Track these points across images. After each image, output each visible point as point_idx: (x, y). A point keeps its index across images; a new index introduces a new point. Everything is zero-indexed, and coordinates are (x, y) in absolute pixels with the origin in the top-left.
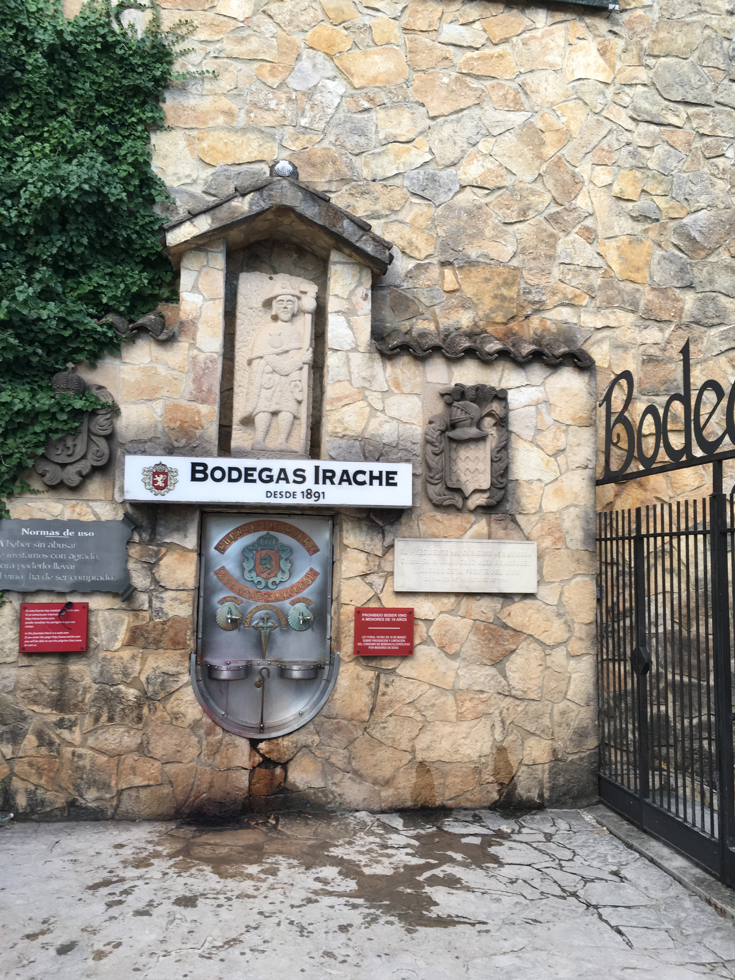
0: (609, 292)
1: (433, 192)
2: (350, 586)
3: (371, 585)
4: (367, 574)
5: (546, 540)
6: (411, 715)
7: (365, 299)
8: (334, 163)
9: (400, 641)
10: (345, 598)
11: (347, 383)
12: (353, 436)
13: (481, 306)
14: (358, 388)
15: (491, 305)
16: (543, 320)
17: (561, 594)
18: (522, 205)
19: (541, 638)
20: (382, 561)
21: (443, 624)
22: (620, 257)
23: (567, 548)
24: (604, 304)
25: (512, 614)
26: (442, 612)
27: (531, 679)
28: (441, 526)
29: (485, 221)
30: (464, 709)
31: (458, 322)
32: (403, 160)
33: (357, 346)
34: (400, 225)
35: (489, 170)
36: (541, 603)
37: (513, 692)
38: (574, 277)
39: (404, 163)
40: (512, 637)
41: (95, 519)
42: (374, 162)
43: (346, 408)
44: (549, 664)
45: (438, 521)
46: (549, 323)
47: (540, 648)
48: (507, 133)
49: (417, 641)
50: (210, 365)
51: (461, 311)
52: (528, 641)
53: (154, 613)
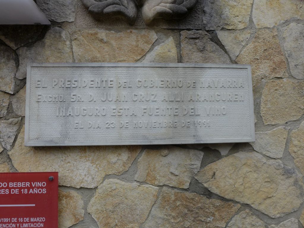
5: (262, 66)
9: (35, 225)
19: (262, 208)
20: (14, 100)
23: (292, 77)
25: (218, 174)
26: (107, 176)
28: (107, 49)
36: (260, 156)
40: (218, 208)
45: (101, 40)
47: (260, 222)
52: (243, 214)
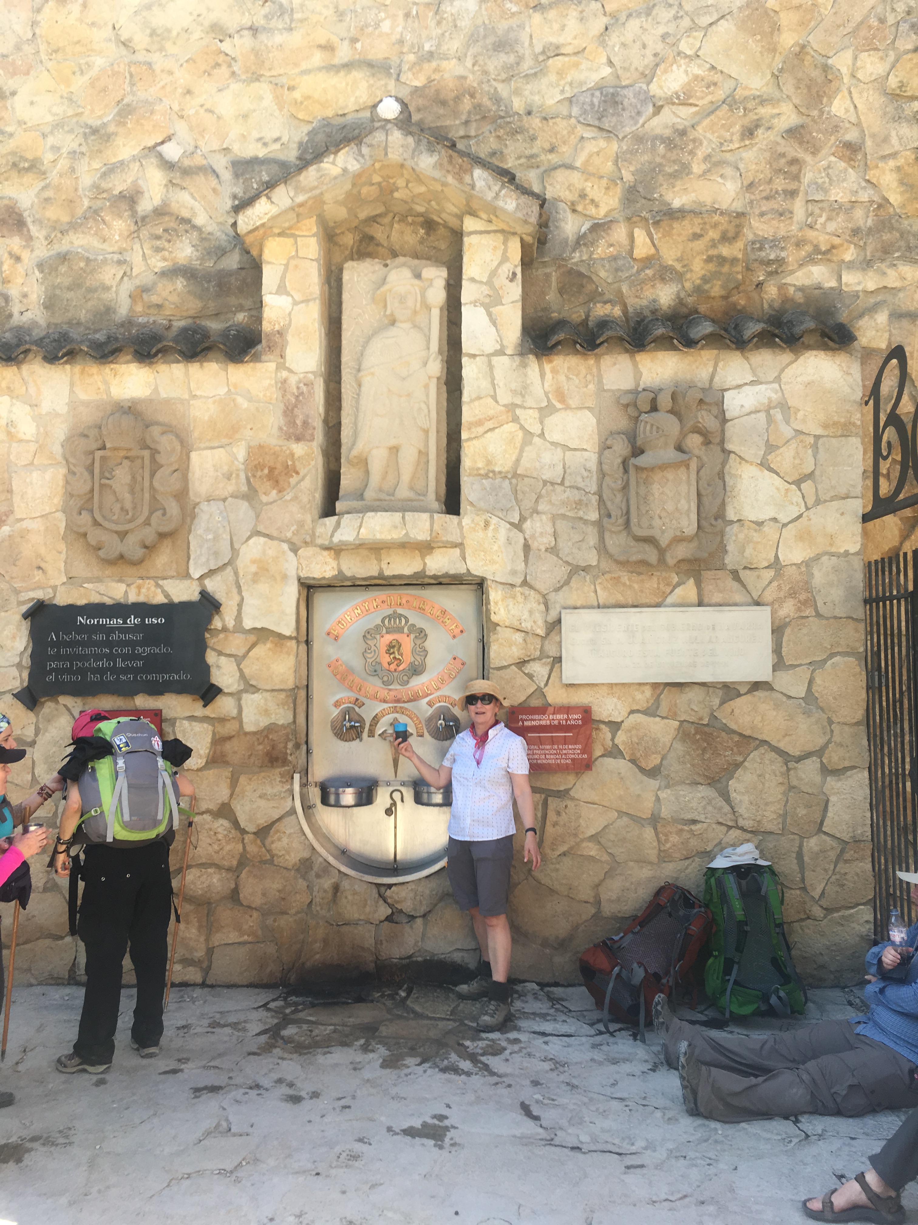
0: (886, 237)
1: (614, 119)
2: (503, 679)
3: (531, 676)
4: (525, 662)
5: (785, 605)
6: (592, 853)
7: (511, 280)
8: (472, 96)
9: (573, 751)
11: (490, 401)
12: (500, 472)
13: (688, 276)
14: (504, 406)
15: (703, 272)
16: (782, 287)
17: (811, 682)
18: (746, 121)
19: (781, 745)
20: (547, 642)
21: (636, 727)
22: (901, 182)
23: (818, 615)
24: (878, 254)
25: (737, 712)
26: (632, 712)
27: (767, 804)
28: (629, 591)
29: (692, 153)
30: (668, 845)
31: (654, 301)
32: (569, 79)
33: (502, 346)
34: (567, 172)
35: (696, 78)
36: (780, 696)
37: (741, 823)
38: (829, 219)
39: (571, 84)
40: (737, 744)
41: (165, 601)
42: (529, 87)
43: (489, 434)
44: (795, 782)
45: (624, 584)
46: (792, 290)
47: (780, 759)
48: (722, 21)
49: (598, 752)
50: (305, 389)
51: (659, 285)
52: (762, 750)
53: (245, 720)
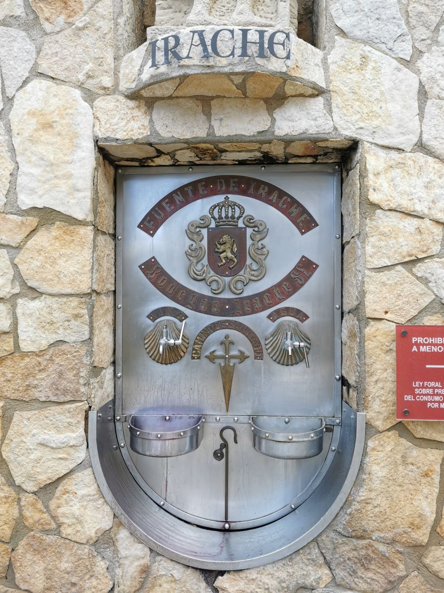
2: (384, 284)
3: (425, 281)
4: (418, 260)
10: (372, 307)
53: (22, 336)
